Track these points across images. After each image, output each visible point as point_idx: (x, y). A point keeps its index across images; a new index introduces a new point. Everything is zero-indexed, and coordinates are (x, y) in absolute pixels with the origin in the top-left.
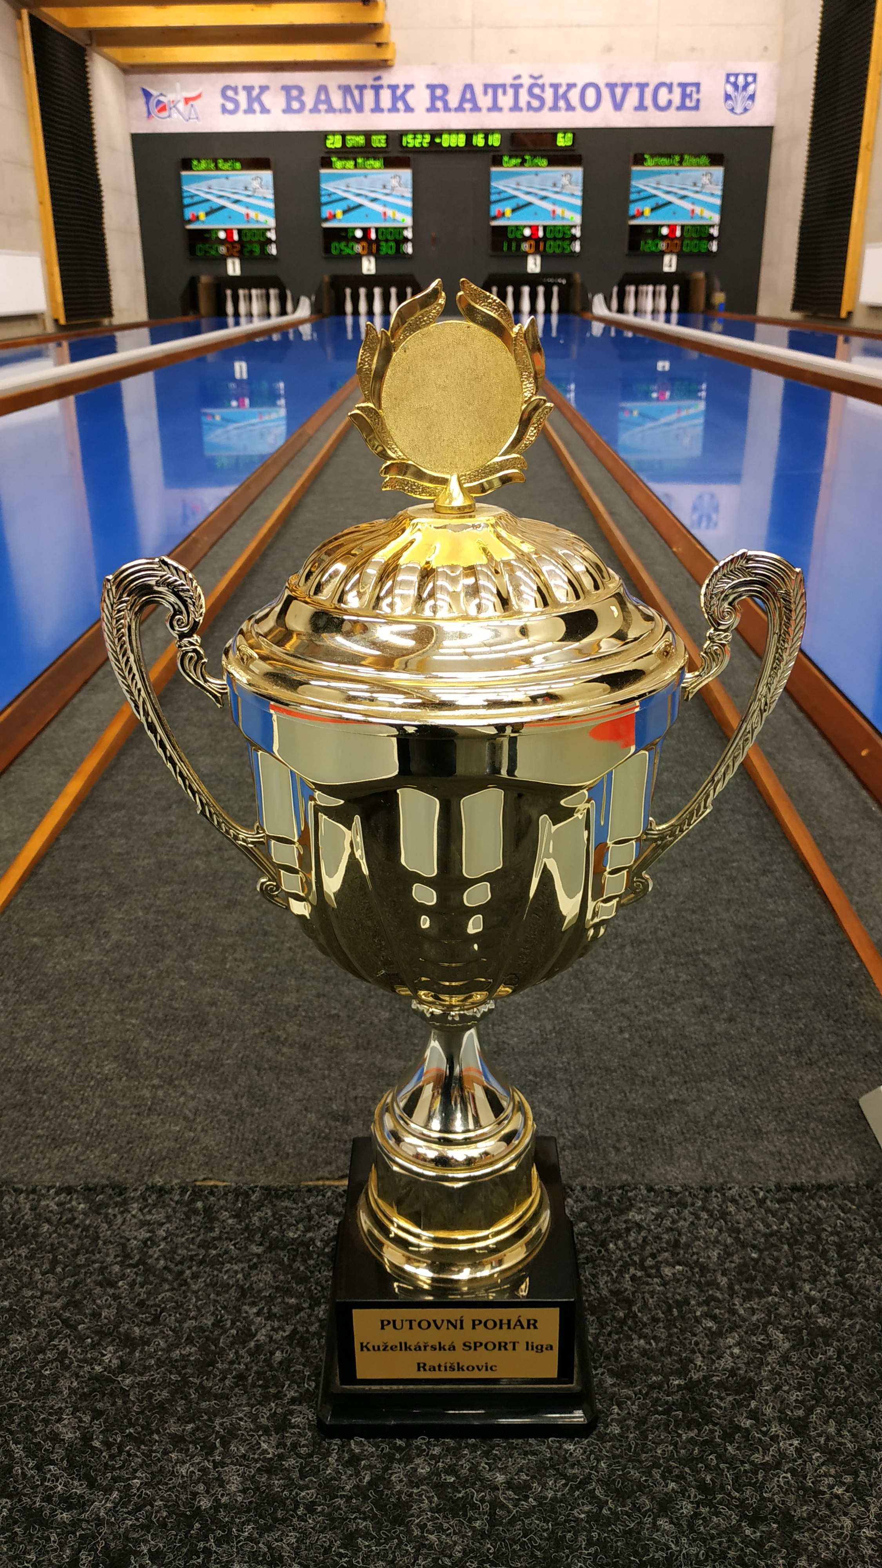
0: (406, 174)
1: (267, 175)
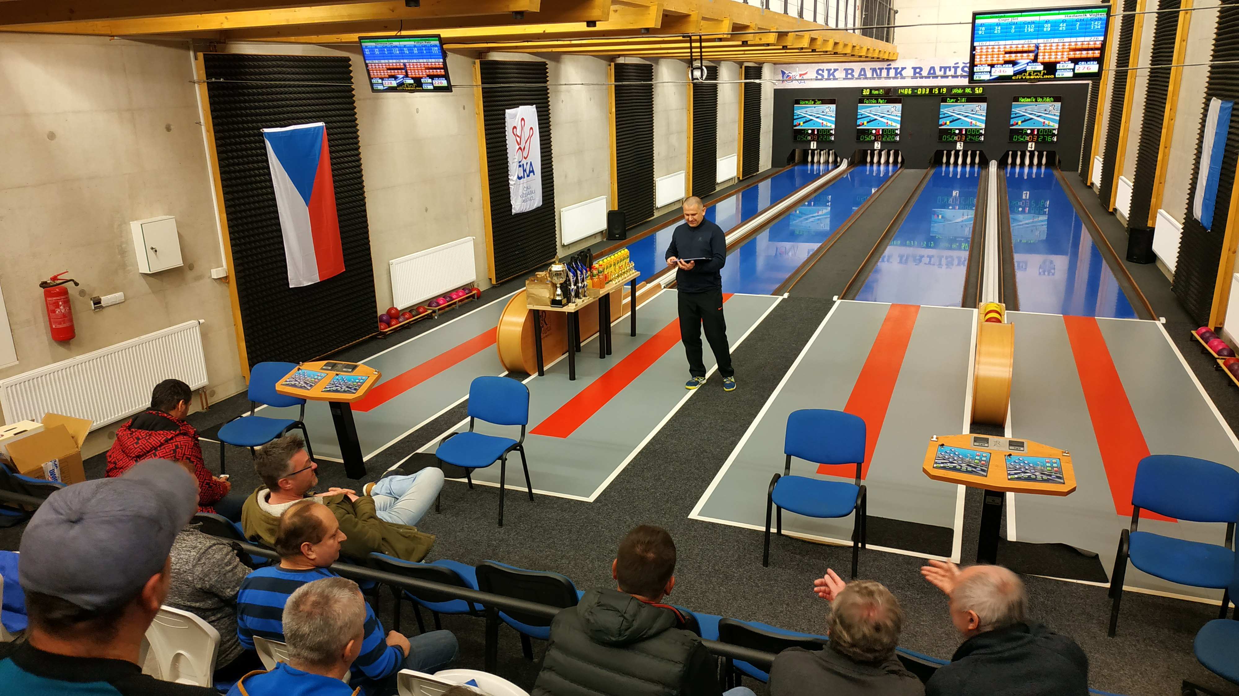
0: (899, 106)
1: (833, 107)
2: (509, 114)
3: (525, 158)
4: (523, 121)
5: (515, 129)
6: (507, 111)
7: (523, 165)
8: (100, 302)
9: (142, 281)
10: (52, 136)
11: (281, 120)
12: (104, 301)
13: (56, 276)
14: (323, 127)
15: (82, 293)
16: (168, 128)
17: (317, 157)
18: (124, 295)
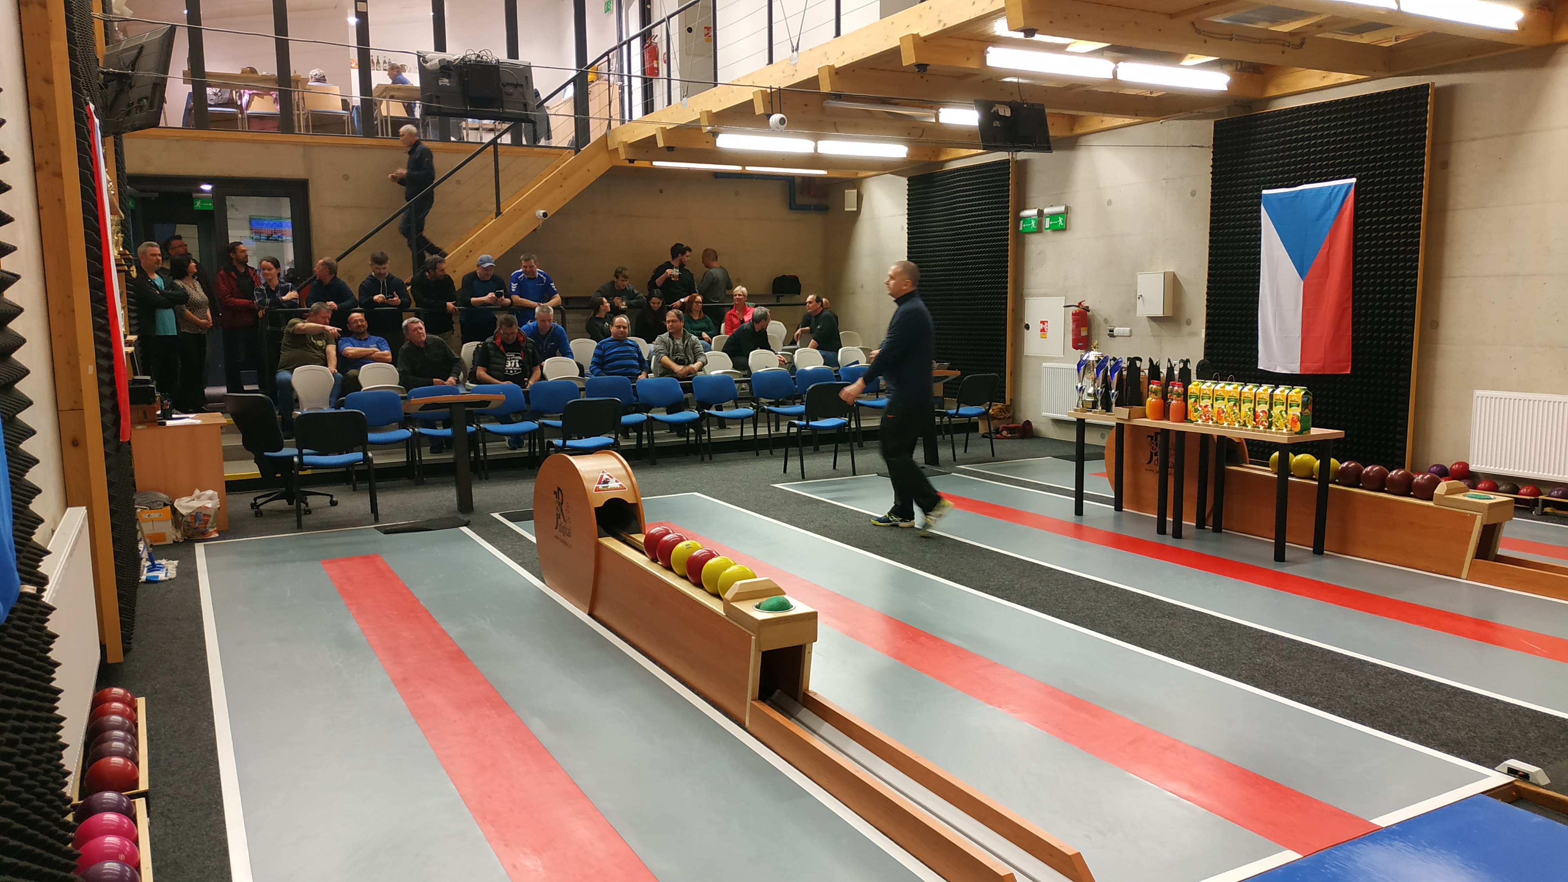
8: (1112, 331)
9: (1146, 324)
10: (1110, 203)
11: (1294, 178)
12: (1117, 330)
13: (1080, 303)
14: (1351, 184)
15: (1106, 320)
16: (1193, 194)
17: (1330, 223)
18: (1131, 331)
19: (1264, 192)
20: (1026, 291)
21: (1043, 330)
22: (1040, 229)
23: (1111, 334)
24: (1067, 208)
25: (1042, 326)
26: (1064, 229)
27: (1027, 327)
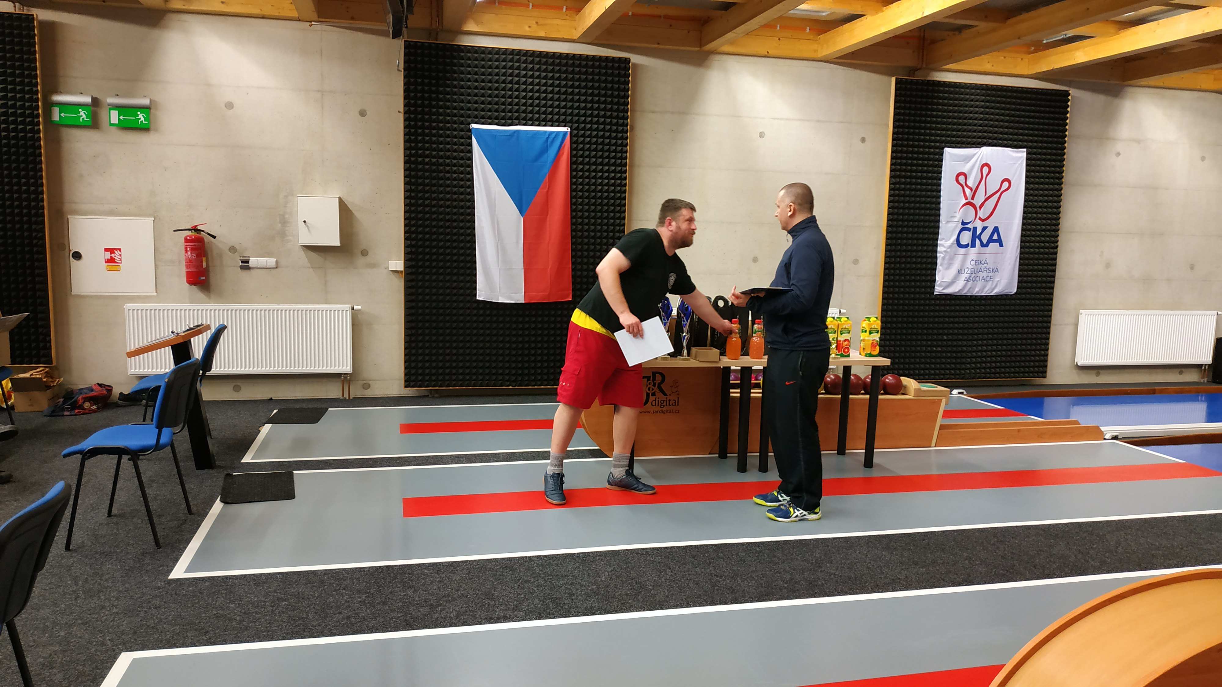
2: (951, 154)
3: (983, 220)
4: (986, 169)
5: (962, 179)
6: (947, 150)
7: (975, 229)
8: (248, 262)
9: (302, 253)
10: (230, 106)
11: (503, 118)
12: (253, 262)
13: (196, 226)
14: (566, 132)
15: (233, 249)
16: (363, 113)
17: (549, 165)
18: (277, 262)
19: (473, 126)
20: (67, 207)
21: (111, 261)
22: (95, 124)
23: (245, 264)
24: (151, 100)
25: (108, 255)
26: (145, 129)
27: (77, 256)
